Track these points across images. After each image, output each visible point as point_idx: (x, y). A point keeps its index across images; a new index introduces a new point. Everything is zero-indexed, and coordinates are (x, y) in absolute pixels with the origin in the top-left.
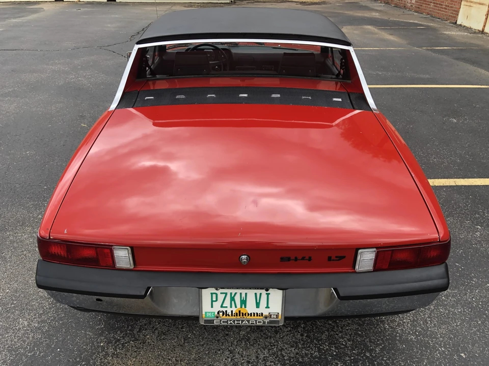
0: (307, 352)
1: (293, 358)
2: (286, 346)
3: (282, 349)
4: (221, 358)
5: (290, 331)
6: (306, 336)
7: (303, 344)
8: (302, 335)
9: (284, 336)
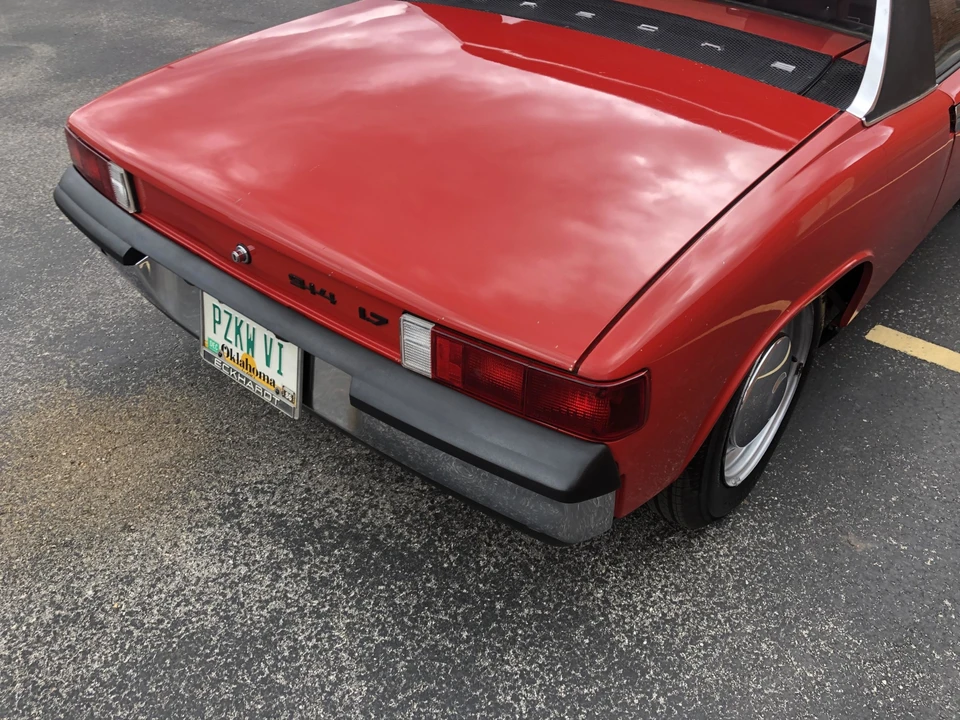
0: (406, 533)
1: (374, 527)
2: (388, 506)
3: (376, 507)
4: (280, 463)
5: (423, 491)
6: (435, 515)
7: (415, 521)
8: (431, 508)
9: (402, 492)
